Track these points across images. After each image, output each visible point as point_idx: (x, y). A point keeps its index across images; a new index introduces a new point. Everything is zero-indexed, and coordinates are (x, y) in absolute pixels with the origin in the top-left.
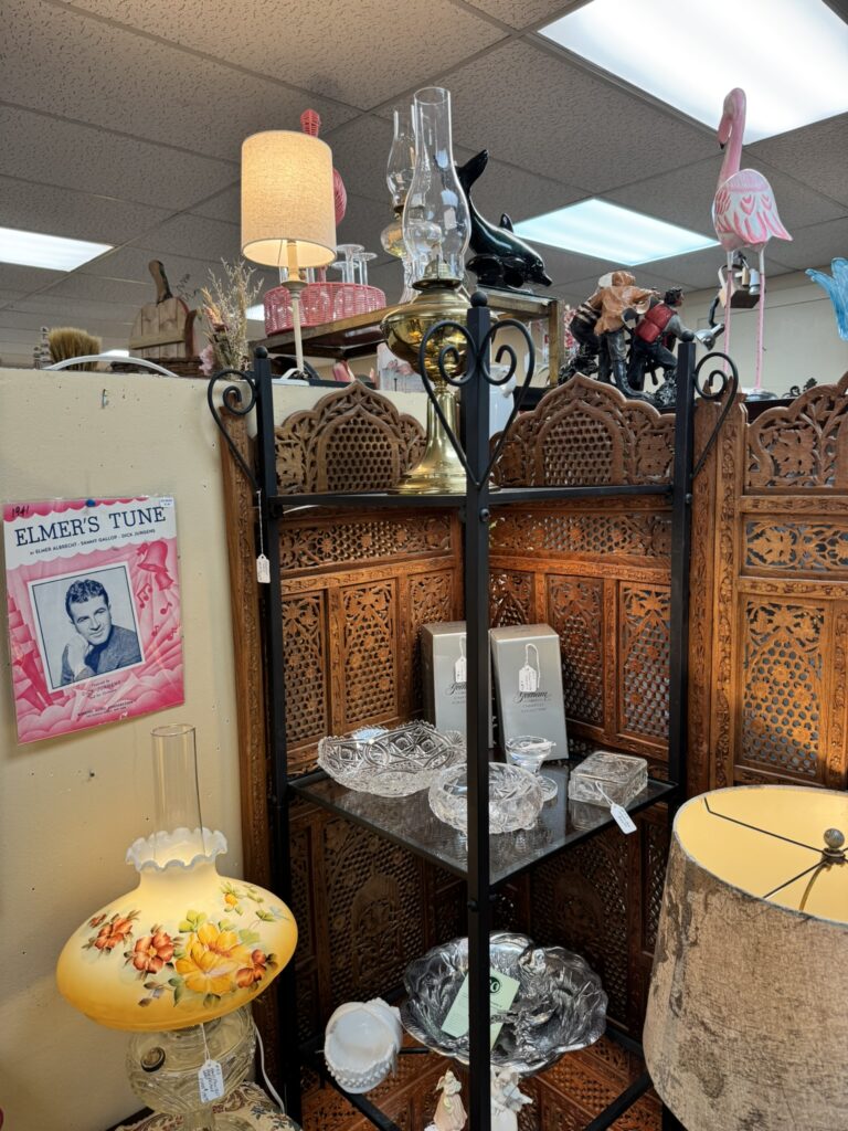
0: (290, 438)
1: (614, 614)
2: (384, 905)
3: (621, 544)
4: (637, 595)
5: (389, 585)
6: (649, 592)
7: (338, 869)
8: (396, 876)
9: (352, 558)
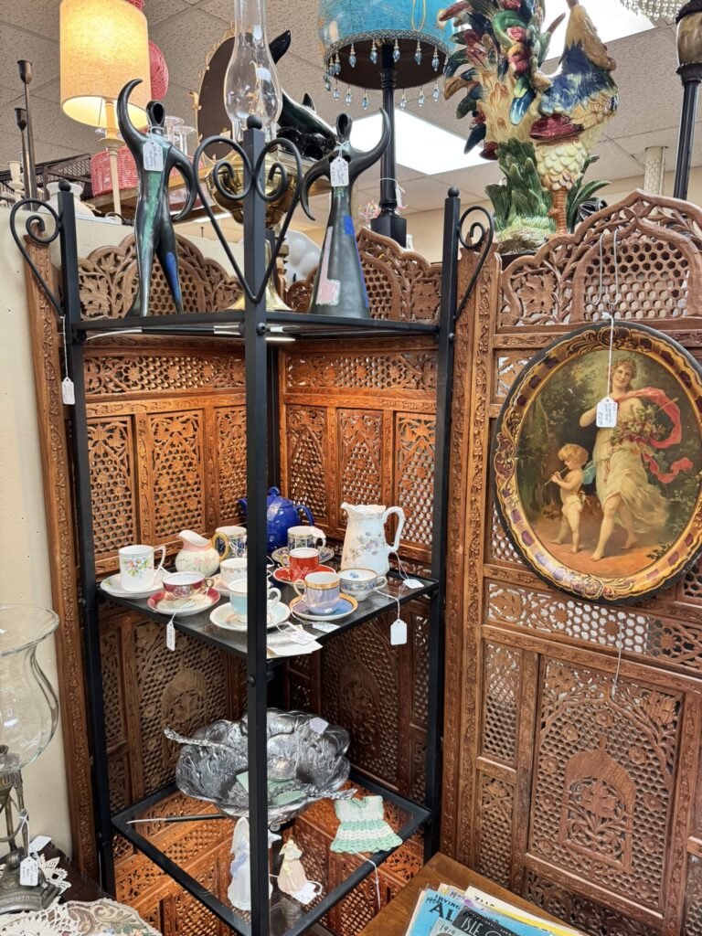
0: (95, 270)
1: (391, 441)
2: (192, 695)
3: (398, 380)
4: (409, 424)
5: (196, 416)
6: (419, 421)
7: (149, 665)
8: (203, 670)
9: (160, 388)
